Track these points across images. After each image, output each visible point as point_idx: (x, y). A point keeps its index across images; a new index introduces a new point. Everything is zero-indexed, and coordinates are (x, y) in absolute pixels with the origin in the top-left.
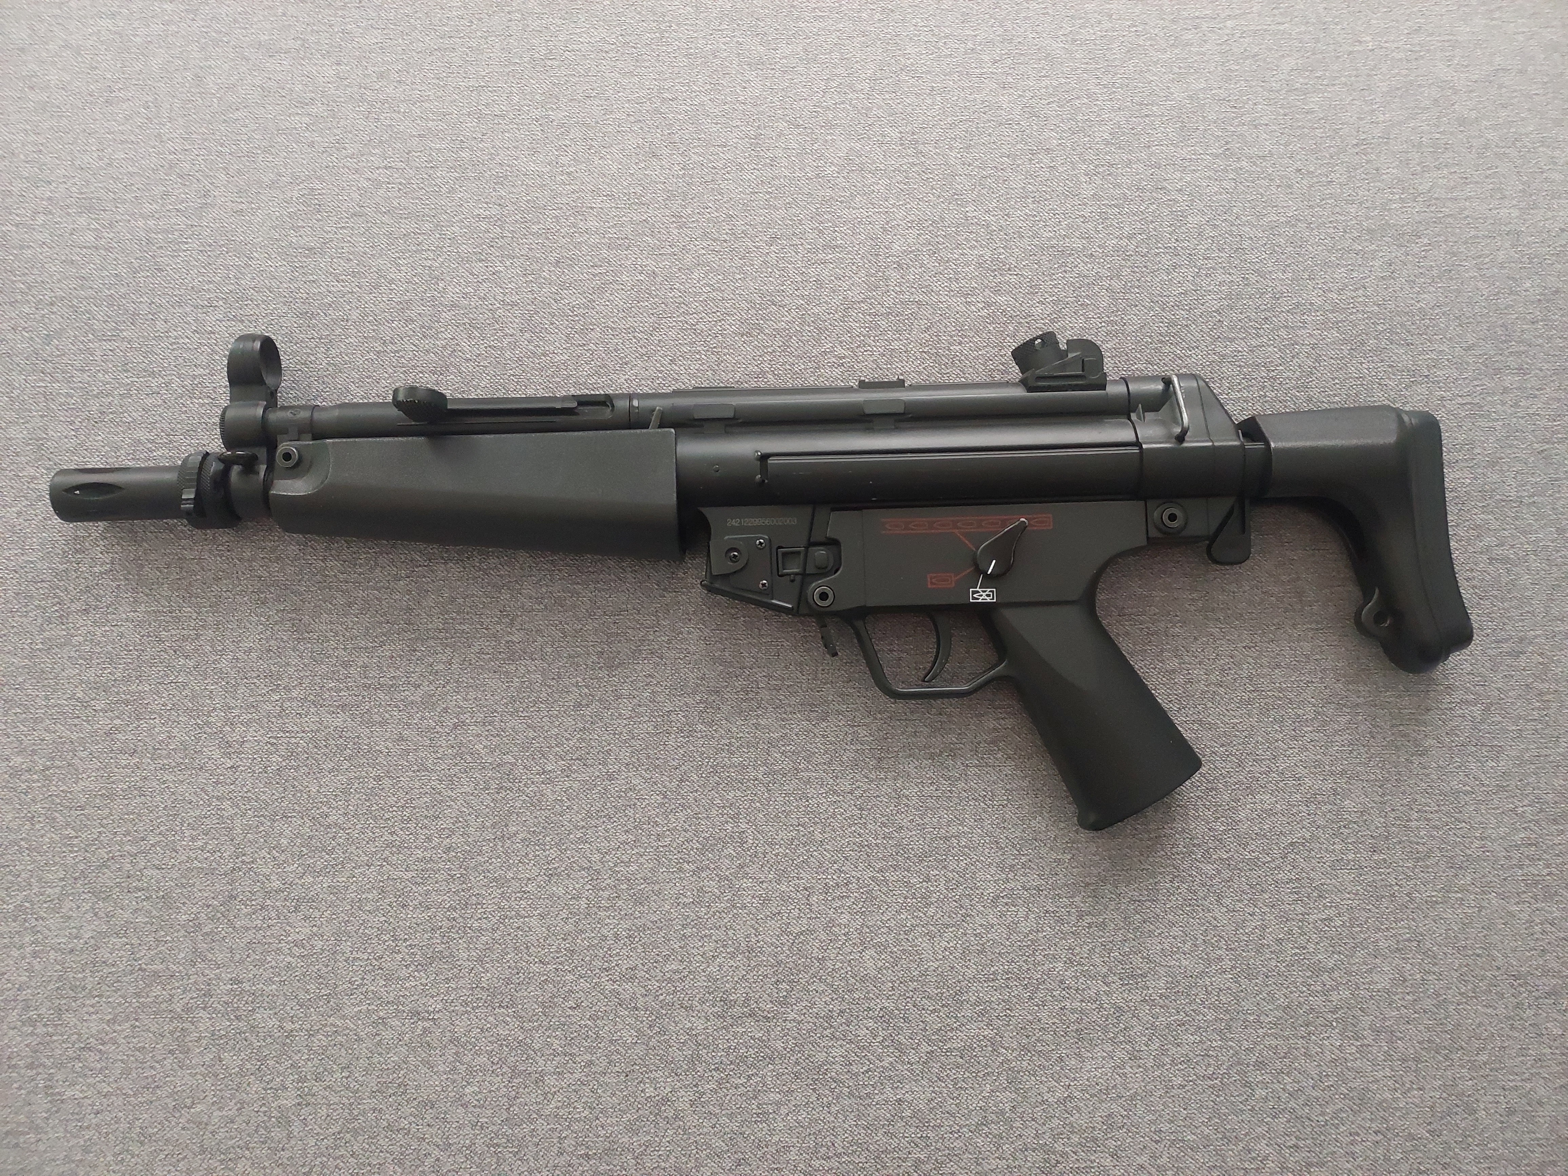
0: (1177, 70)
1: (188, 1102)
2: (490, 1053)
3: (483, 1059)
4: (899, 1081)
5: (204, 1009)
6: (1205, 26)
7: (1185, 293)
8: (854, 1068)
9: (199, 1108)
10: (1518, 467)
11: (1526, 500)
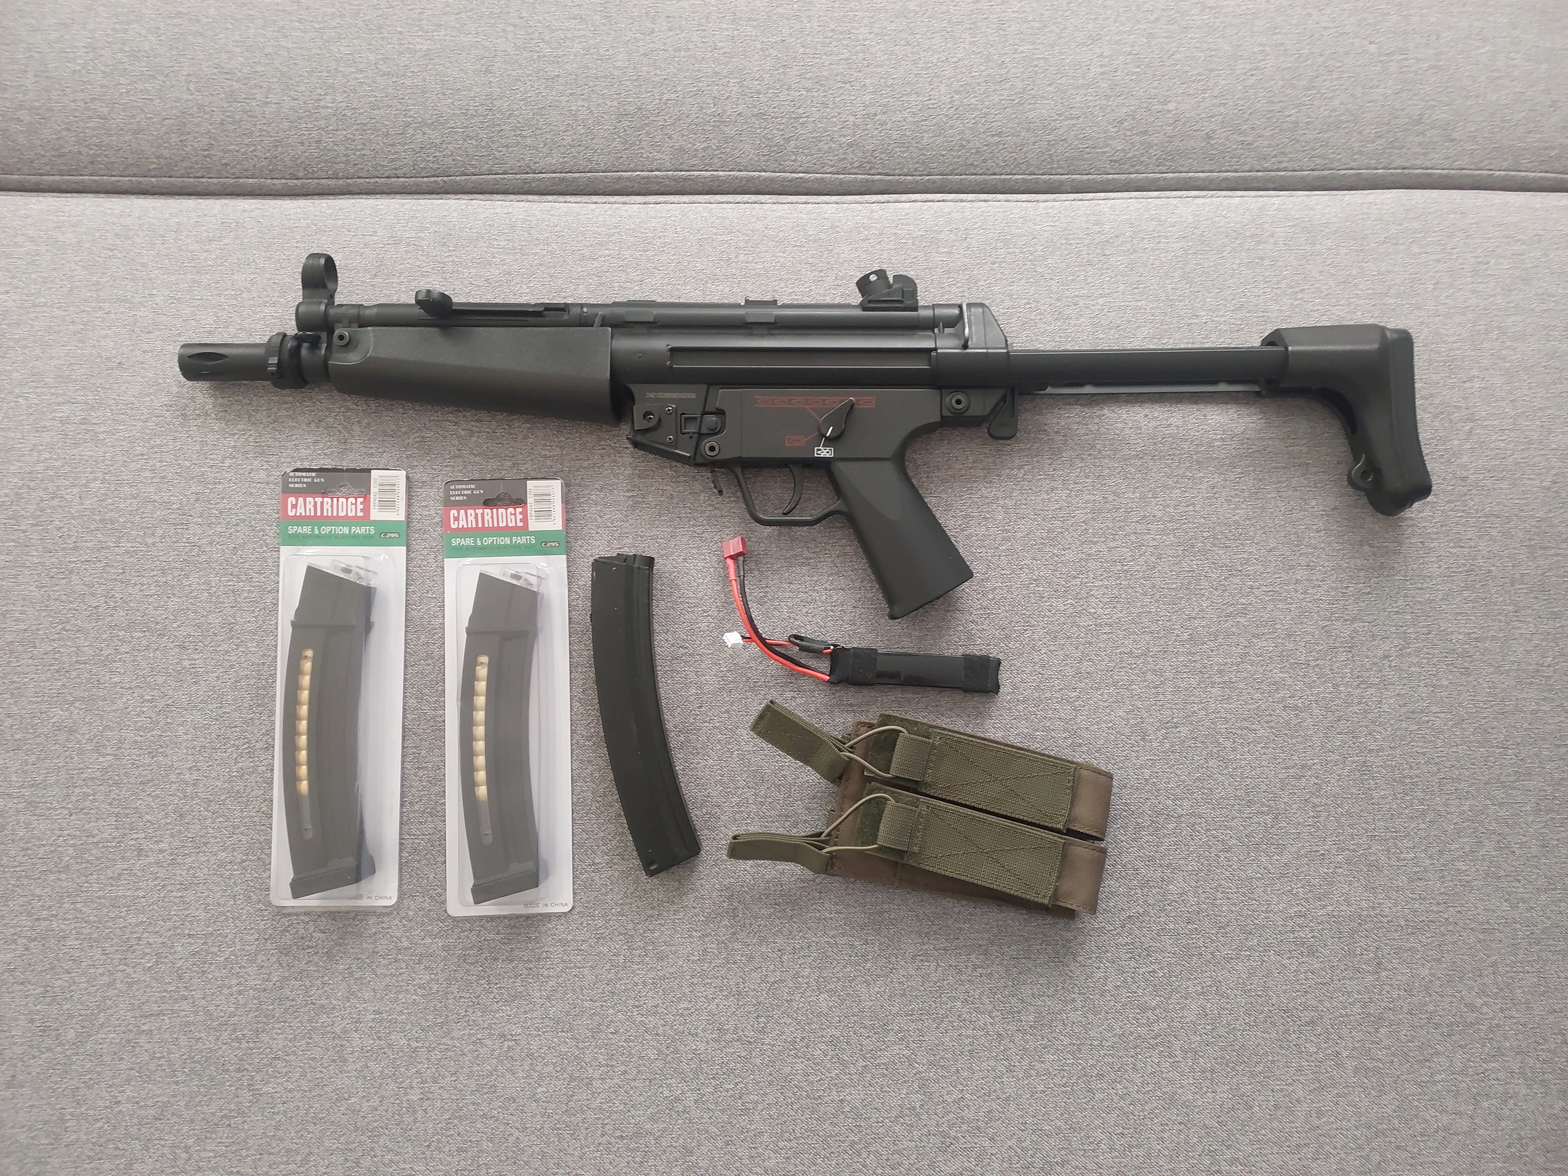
0: (1058, 339)
1: (346, 1096)
2: (554, 1064)
3: (550, 1068)
4: (842, 1087)
5: (356, 1031)
6: (1082, 303)
7: (1060, 509)
8: (811, 1078)
9: (353, 1100)
10: (1308, 638)
11: (1313, 664)
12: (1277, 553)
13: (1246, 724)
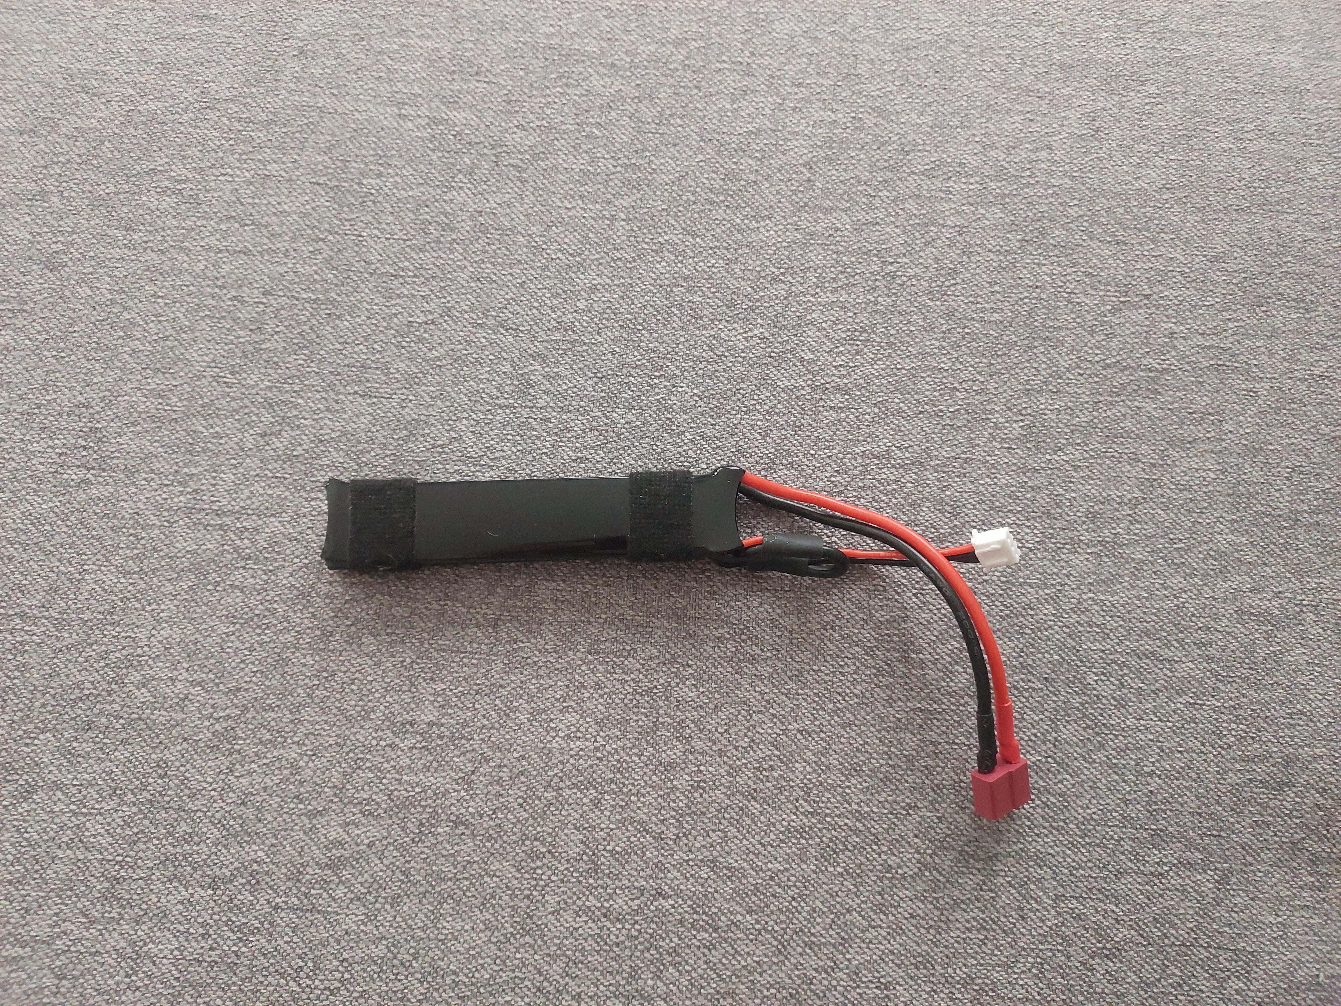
12: (1232, 267)
13: (1147, 645)
